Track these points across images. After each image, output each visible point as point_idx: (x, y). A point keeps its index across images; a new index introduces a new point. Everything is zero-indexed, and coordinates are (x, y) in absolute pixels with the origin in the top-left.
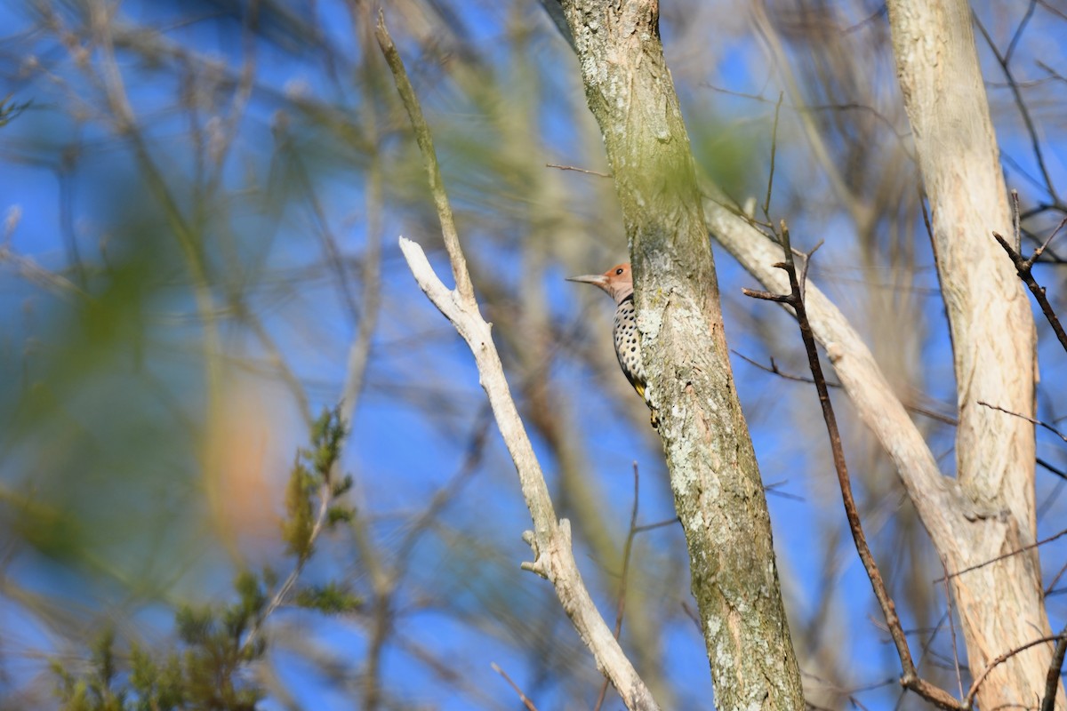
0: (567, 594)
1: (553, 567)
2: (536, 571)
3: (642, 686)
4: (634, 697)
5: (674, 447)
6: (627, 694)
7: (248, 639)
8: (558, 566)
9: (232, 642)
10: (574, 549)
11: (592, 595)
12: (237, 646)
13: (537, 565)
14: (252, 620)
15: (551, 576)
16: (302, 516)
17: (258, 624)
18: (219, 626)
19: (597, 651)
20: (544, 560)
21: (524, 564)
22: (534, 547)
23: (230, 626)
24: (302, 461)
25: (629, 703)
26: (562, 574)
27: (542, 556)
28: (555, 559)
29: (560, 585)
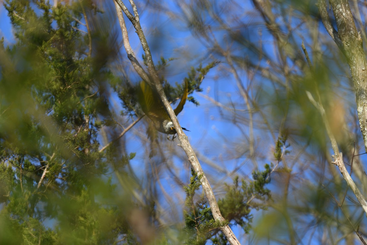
0: (341, 169)
1: (338, 163)
2: (335, 164)
3: (357, 189)
4: (356, 191)
5: (365, 137)
6: (354, 191)
7: (267, 178)
8: (339, 162)
9: (264, 179)
10: (343, 160)
11: (347, 169)
12: (265, 180)
13: (335, 162)
14: (268, 174)
15: (338, 165)
16: (279, 152)
17: (269, 175)
18: (261, 177)
19: (348, 181)
20: (336, 161)
21: (332, 162)
22: (334, 158)
23: (263, 176)
24: (279, 140)
25: (355, 193)
26: (340, 164)
27: (336, 160)
28: (339, 161)
29: (340, 167)
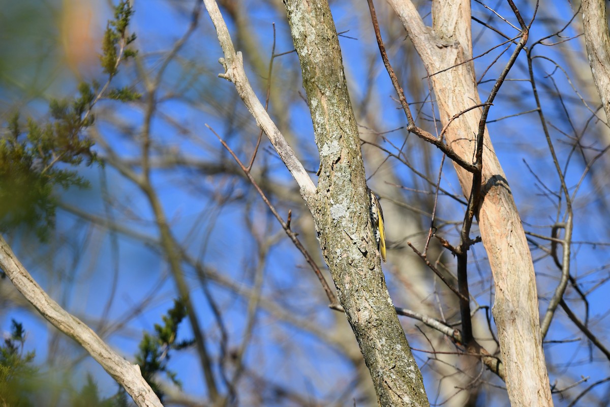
0: (241, 89)
1: (234, 75)
2: (226, 78)
3: (279, 133)
4: (275, 139)
5: (293, 15)
6: (272, 138)
7: (85, 116)
8: (237, 75)
9: (78, 117)
10: (244, 67)
11: (254, 89)
12: (80, 119)
13: (226, 75)
14: (87, 106)
15: (233, 80)
16: (111, 55)
17: (90, 109)
18: (71, 110)
19: (257, 116)
20: (230, 72)
21: (220, 74)
22: (224, 66)
23: (76, 109)
24: (110, 27)
25: (273, 142)
26: (238, 79)
27: (229, 70)
28: (235, 72)
29: (238, 84)
